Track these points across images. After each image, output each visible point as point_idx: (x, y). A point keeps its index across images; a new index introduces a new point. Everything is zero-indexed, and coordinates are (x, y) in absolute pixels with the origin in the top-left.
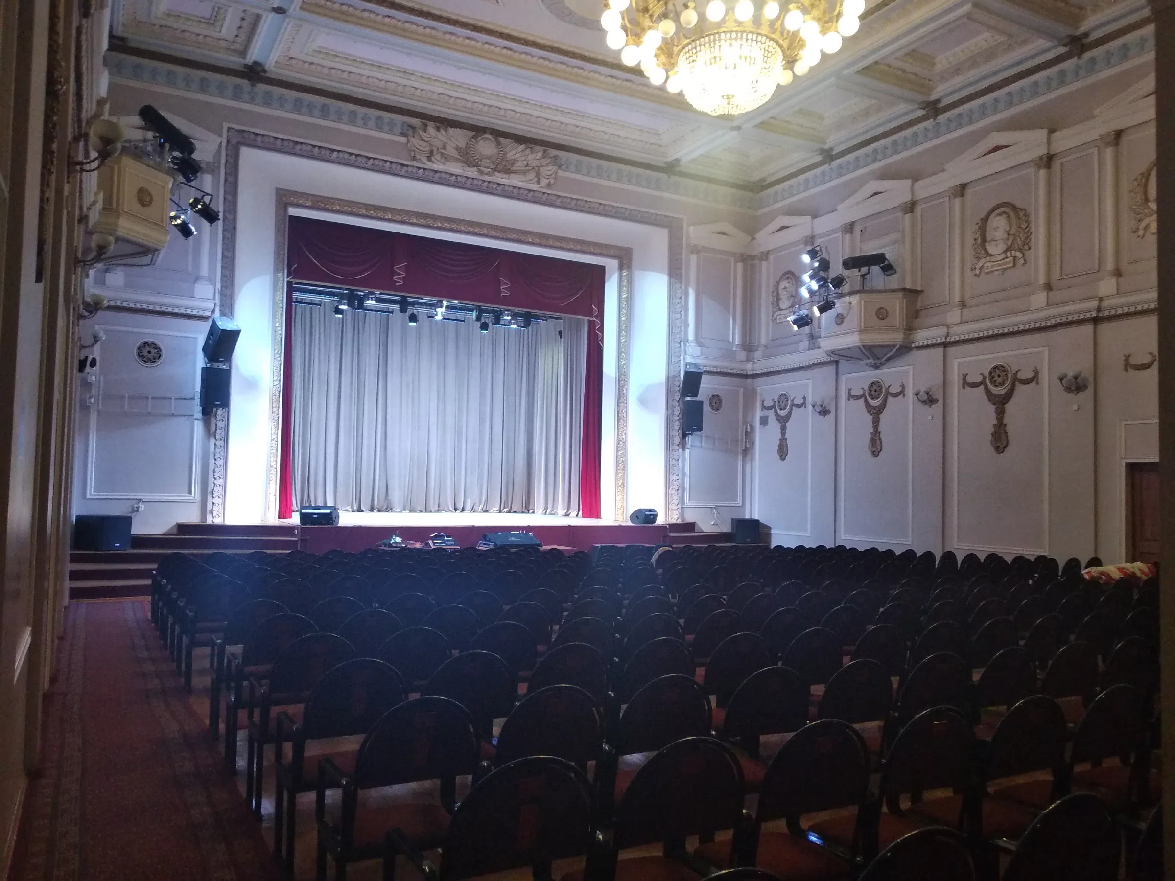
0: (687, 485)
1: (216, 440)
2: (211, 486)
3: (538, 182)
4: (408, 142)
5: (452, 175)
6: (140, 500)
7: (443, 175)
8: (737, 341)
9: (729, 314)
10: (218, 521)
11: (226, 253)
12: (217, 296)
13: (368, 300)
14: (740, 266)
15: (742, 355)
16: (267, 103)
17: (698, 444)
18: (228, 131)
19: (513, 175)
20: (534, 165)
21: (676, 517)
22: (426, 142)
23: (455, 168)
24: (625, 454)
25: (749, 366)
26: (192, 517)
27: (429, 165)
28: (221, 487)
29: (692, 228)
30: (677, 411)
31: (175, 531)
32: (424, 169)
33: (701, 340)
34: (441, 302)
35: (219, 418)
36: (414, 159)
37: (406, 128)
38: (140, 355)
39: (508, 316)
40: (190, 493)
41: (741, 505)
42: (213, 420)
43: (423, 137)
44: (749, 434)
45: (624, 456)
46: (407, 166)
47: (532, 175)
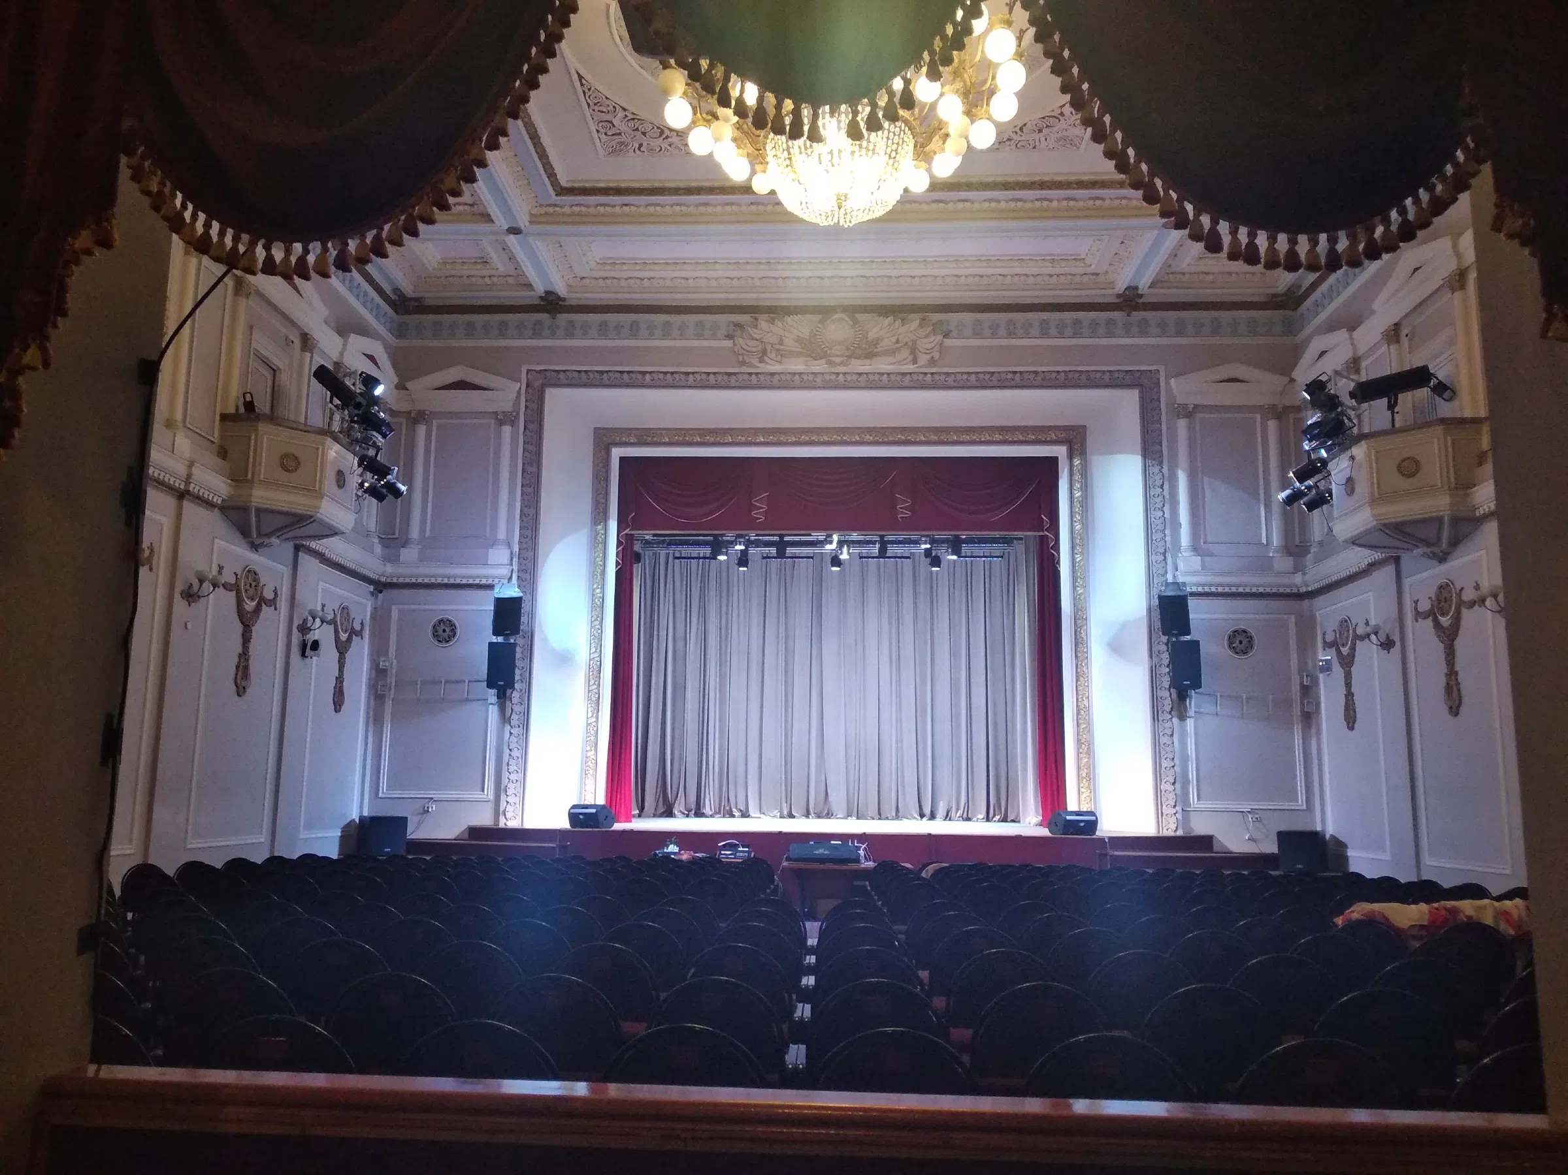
0: (1192, 775)
1: (512, 727)
2: (505, 781)
3: (915, 361)
4: (735, 345)
5: (794, 374)
6: (432, 798)
7: (783, 377)
8: (1276, 540)
9: (1259, 501)
10: (513, 824)
11: (526, 510)
12: (515, 560)
13: (736, 545)
14: (1272, 425)
15: (1284, 563)
16: (569, 334)
17: (1208, 708)
18: (527, 373)
19: (876, 359)
20: (907, 339)
21: (1173, 827)
22: (757, 340)
23: (796, 365)
24: (1089, 729)
25: (1298, 579)
26: (484, 819)
27: (762, 368)
28: (519, 783)
29: (1172, 381)
30: (1166, 658)
31: (466, 836)
32: (757, 374)
33: (1204, 546)
34: (830, 536)
35: (515, 700)
36: (743, 363)
37: (732, 327)
38: (436, 635)
39: (925, 543)
40: (483, 791)
41: (1304, 807)
42: (508, 703)
43: (752, 333)
44: (1308, 691)
45: (1089, 731)
46: (735, 374)
47: (905, 353)
